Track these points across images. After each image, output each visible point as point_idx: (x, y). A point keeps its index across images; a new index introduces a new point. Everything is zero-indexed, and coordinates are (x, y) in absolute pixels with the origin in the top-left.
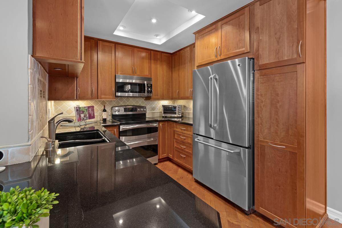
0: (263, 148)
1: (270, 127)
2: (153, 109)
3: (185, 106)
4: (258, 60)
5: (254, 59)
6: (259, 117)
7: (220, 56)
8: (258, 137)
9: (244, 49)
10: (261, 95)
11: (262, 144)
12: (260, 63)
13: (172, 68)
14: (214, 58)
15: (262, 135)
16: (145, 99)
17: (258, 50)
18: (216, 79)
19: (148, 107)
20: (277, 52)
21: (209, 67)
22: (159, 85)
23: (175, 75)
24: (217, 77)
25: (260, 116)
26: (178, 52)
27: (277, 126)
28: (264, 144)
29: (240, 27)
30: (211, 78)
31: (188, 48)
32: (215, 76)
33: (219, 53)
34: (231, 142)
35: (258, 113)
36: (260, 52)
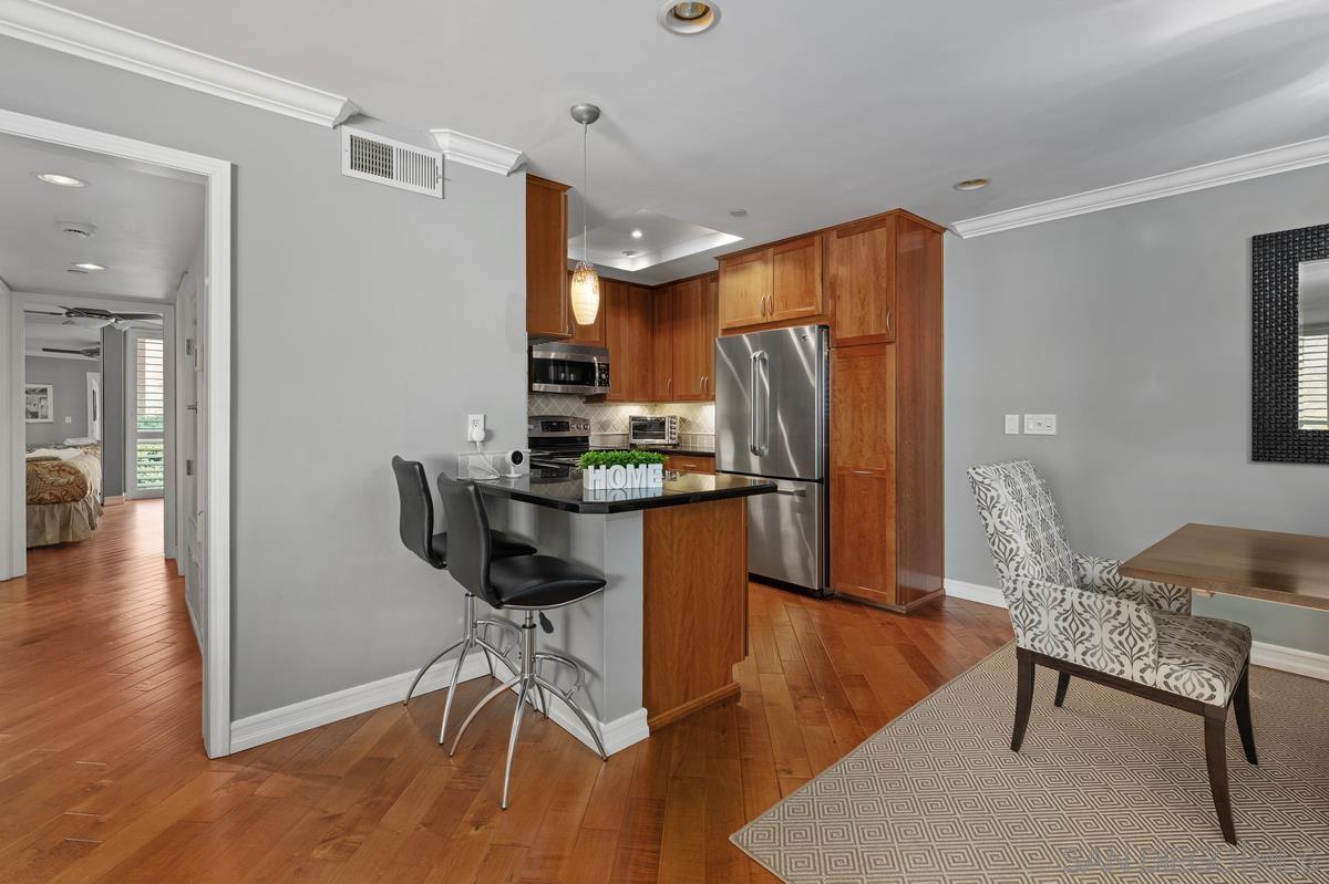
0: (841, 478)
1: (852, 444)
2: (603, 426)
3: (683, 420)
4: (834, 330)
5: (828, 328)
6: (836, 427)
7: (771, 314)
8: (835, 462)
9: (812, 308)
10: (840, 390)
11: (842, 473)
12: (838, 337)
13: (653, 323)
14: (758, 318)
15: (841, 458)
16: (584, 399)
17: (834, 314)
18: (764, 360)
19: (593, 421)
20: (862, 322)
21: (744, 336)
22: (625, 366)
23: (662, 343)
24: (766, 357)
25: (839, 426)
26: (670, 287)
27: (862, 441)
28: (845, 473)
29: (805, 264)
30: (755, 358)
31: (698, 282)
32: (762, 355)
33: (769, 307)
34: (798, 476)
35: (834, 421)
36: (838, 318)
